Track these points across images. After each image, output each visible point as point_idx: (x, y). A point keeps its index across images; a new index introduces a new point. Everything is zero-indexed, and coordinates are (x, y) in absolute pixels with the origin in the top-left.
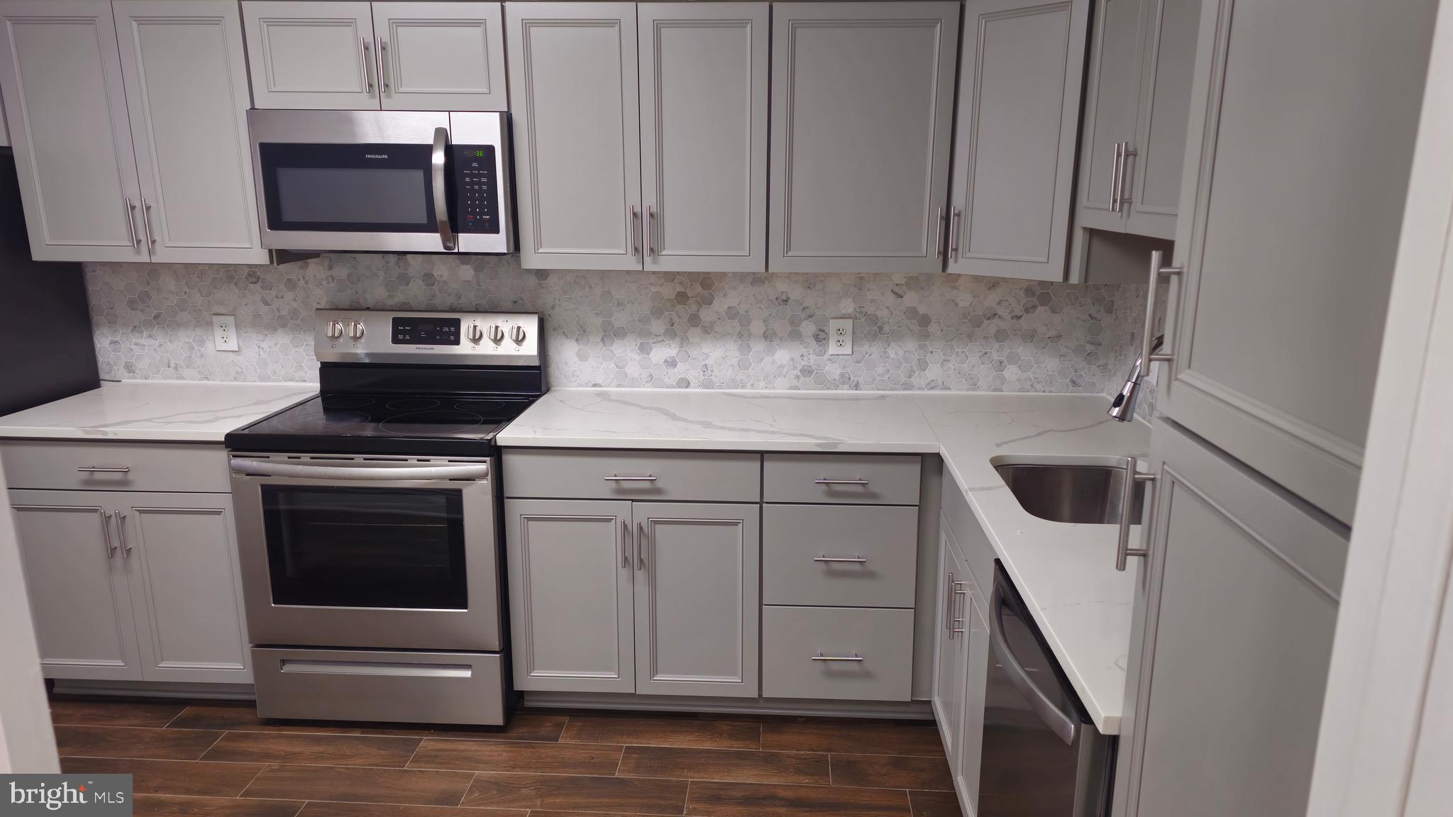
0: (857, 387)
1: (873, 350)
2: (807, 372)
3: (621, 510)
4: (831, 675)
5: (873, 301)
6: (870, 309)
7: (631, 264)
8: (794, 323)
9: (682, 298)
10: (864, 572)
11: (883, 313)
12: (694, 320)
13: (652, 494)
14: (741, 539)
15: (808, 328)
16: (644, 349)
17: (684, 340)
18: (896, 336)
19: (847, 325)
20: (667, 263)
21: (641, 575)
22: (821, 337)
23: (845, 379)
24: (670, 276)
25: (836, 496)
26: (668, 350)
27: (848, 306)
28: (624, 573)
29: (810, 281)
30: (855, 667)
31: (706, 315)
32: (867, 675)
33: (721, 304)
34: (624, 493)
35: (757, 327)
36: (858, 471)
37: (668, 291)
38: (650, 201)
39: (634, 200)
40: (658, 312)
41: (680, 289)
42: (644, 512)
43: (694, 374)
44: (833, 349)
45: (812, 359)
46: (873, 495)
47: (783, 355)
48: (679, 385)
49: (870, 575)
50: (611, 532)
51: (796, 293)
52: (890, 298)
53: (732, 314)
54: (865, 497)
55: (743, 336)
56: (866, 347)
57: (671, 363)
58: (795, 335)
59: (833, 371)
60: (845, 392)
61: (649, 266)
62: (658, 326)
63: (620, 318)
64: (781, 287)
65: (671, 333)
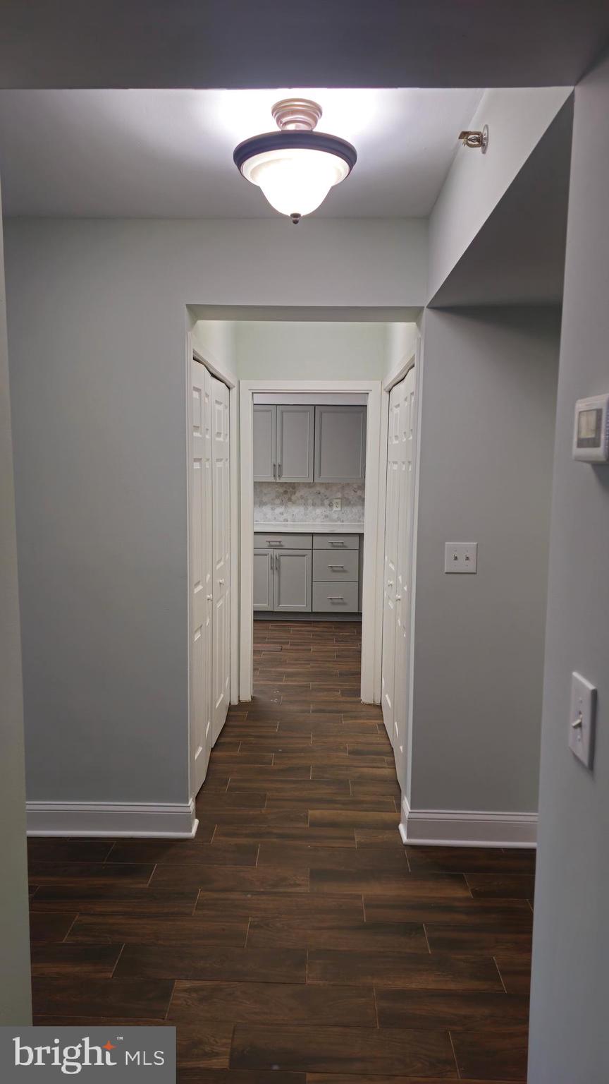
0: (343, 522)
1: (347, 509)
2: (326, 516)
3: (270, 551)
4: (333, 603)
5: (347, 494)
6: (346, 496)
7: (272, 480)
8: (322, 500)
9: (286, 492)
10: (342, 570)
11: (350, 497)
12: (290, 499)
13: (280, 547)
14: (306, 561)
15: (326, 502)
16: (273, 509)
17: (286, 506)
18: (355, 505)
19: (339, 501)
20: (283, 480)
21: (275, 572)
22: (331, 505)
23: (339, 519)
24: (282, 484)
25: (335, 547)
26: (281, 509)
27: (339, 495)
28: (271, 571)
29: (327, 486)
30: (340, 601)
31: (294, 498)
32: (344, 604)
33: (298, 494)
34: (271, 547)
35: (310, 501)
36: (341, 539)
37: (281, 490)
38: (279, 461)
39: (274, 460)
40: (277, 497)
41: (285, 489)
42: (277, 552)
43: (289, 518)
44: (335, 509)
45: (328, 513)
46: (345, 546)
47: (319, 511)
48: (284, 521)
49: (344, 571)
50: (267, 559)
51: (323, 491)
52: (353, 493)
53: (302, 497)
54: (343, 547)
55: (305, 504)
56: (345, 508)
57: (282, 514)
58: (322, 504)
59: (335, 516)
60: (339, 523)
61: (278, 481)
62: (278, 501)
63: (265, 499)
64: (318, 489)
65: (282, 504)
